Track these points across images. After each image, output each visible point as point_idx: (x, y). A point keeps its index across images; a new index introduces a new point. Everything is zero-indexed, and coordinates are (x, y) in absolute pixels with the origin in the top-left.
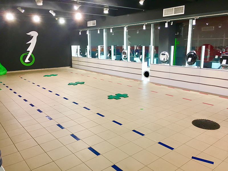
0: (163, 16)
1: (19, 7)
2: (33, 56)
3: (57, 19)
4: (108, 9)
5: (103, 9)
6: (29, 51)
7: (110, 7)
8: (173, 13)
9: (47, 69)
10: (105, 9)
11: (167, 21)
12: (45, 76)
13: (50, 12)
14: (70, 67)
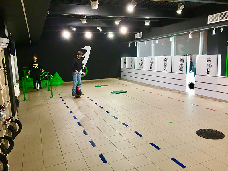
0: (208, 23)
1: (71, 26)
2: (86, 68)
3: (105, 34)
4: (149, 21)
5: (144, 21)
6: (83, 64)
7: (151, 19)
8: (219, 19)
9: (98, 80)
10: (146, 21)
11: (215, 28)
12: (96, 86)
13: (97, 28)
14: (119, 78)
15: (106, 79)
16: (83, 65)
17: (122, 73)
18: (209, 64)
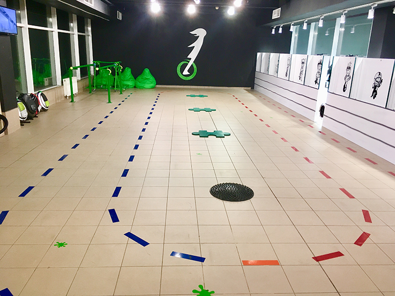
2: (195, 67)
6: (190, 59)
12: (189, 95)
14: (250, 88)
15: (227, 88)
16: (190, 61)
17: (256, 81)
18: (348, 75)
